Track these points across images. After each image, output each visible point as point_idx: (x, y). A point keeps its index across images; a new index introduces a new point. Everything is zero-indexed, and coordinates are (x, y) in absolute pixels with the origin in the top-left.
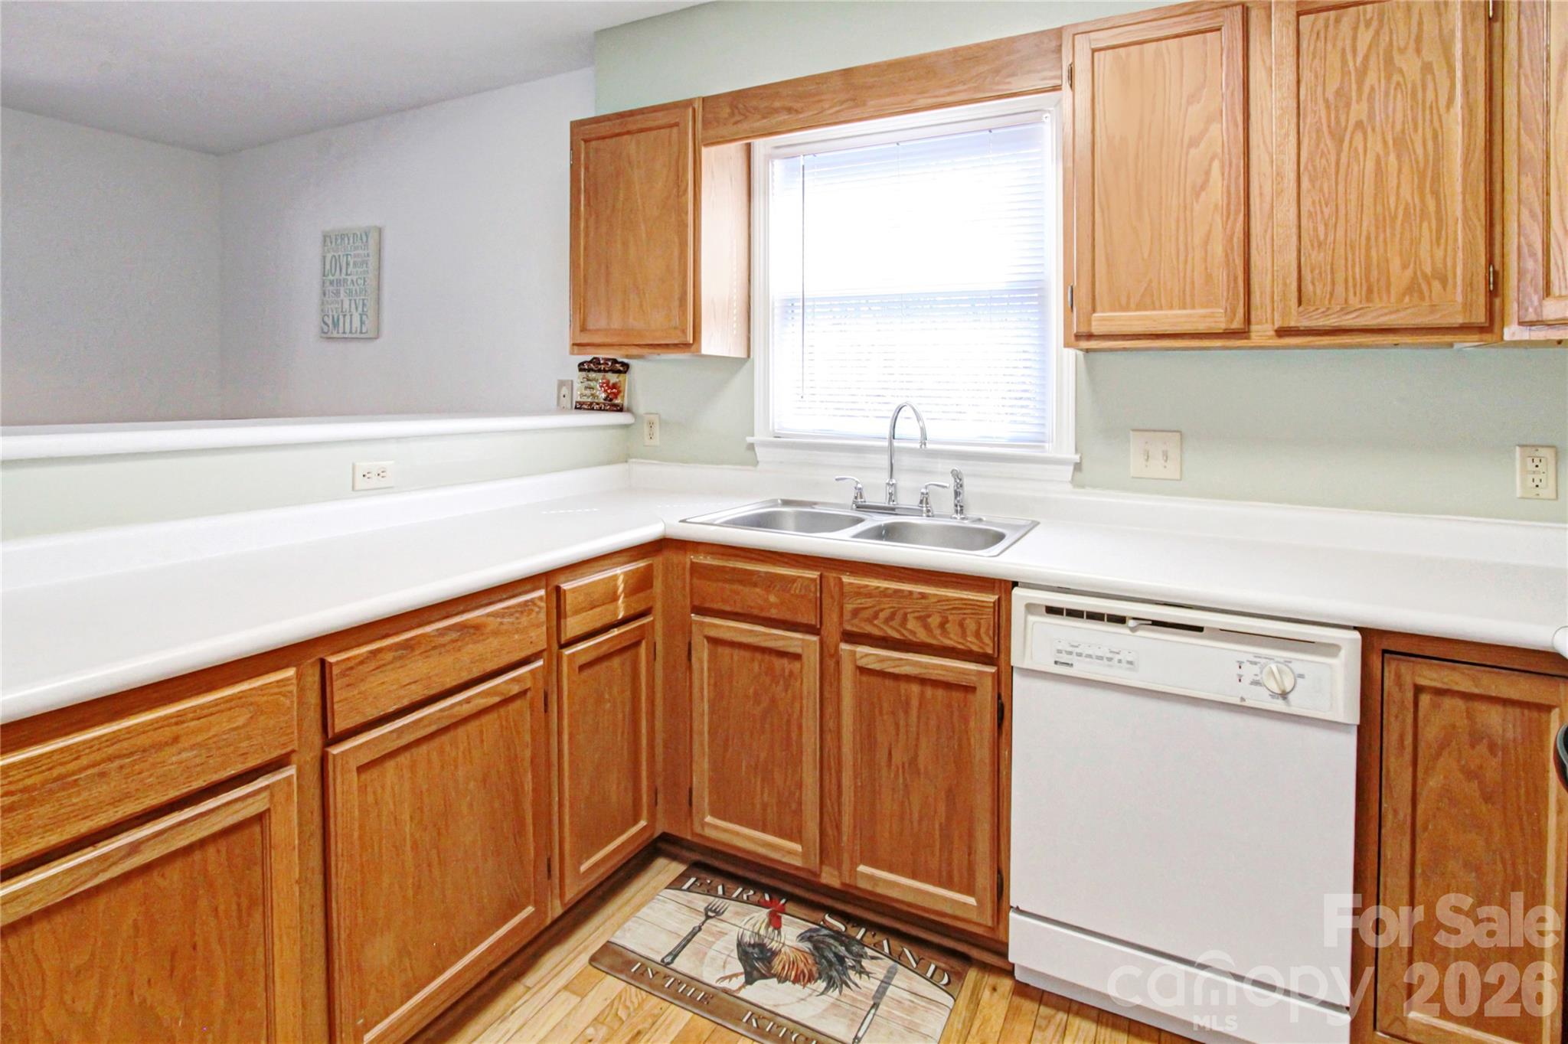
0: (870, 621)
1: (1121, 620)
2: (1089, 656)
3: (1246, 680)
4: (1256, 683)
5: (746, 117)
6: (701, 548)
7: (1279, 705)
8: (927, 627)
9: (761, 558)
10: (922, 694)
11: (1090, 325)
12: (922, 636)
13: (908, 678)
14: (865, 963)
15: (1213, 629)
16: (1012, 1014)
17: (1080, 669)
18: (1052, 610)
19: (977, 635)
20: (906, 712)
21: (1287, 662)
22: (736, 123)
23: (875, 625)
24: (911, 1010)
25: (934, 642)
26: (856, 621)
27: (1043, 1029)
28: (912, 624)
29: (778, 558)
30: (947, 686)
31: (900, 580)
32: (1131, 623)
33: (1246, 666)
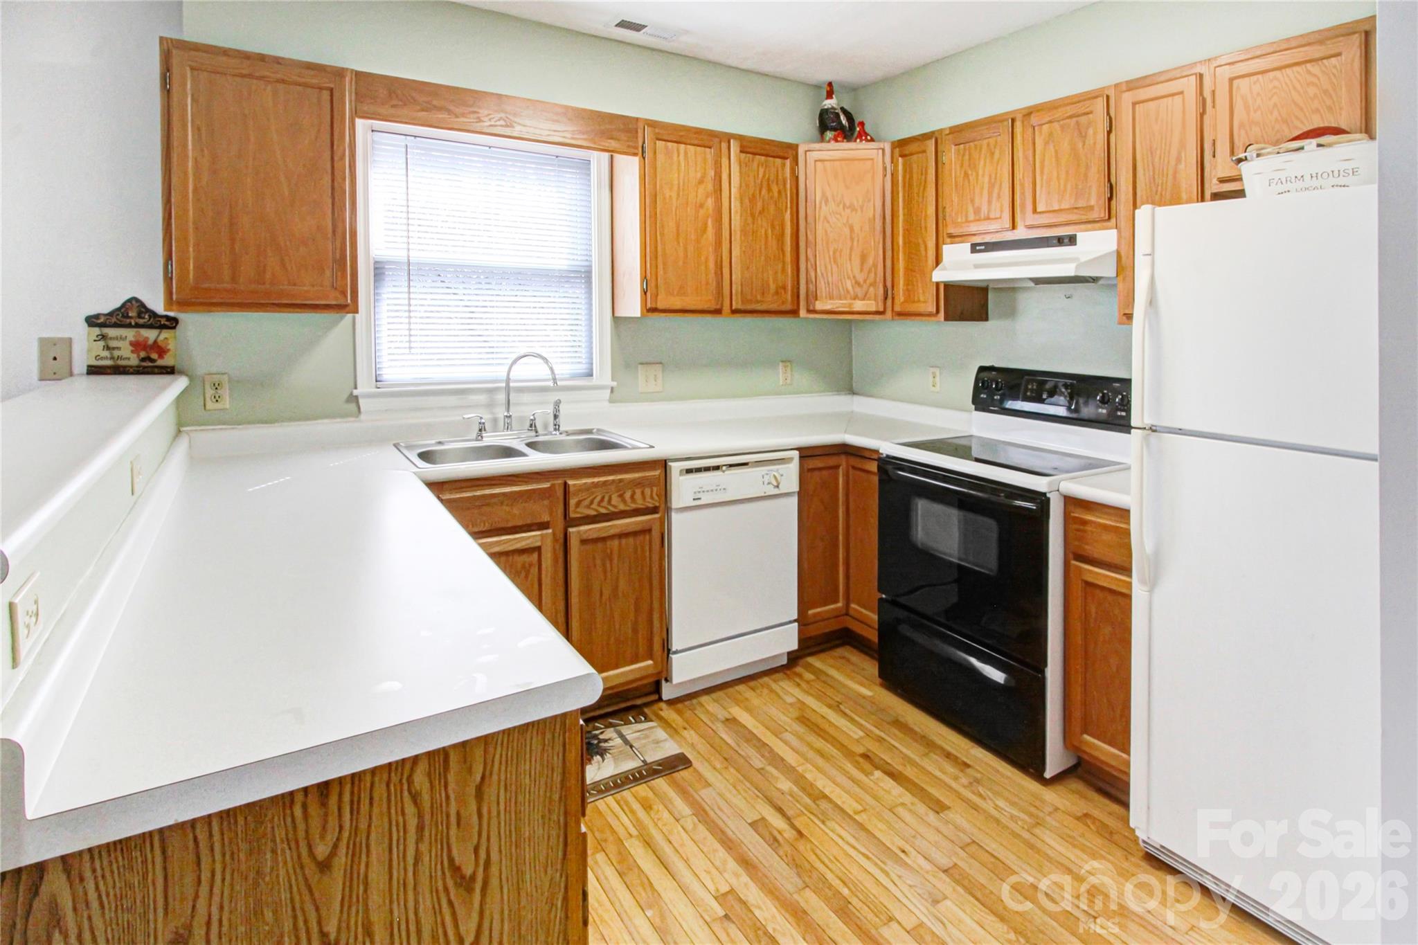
0: (588, 507)
1: (717, 468)
2: (708, 491)
3: (766, 483)
4: (769, 483)
5: (405, 105)
6: (446, 486)
7: (776, 491)
8: (624, 501)
9: (504, 482)
10: (620, 544)
11: (656, 303)
12: (622, 507)
13: (612, 537)
14: (601, 737)
15: (752, 462)
16: (679, 712)
17: (706, 499)
18: (689, 471)
19: (652, 497)
20: (611, 561)
21: (777, 470)
22: (393, 106)
23: (593, 509)
24: (647, 737)
25: (627, 508)
26: (578, 510)
27: (695, 709)
28: (615, 500)
29: (515, 479)
30: (635, 534)
31: (605, 474)
32: (724, 468)
33: (765, 476)
